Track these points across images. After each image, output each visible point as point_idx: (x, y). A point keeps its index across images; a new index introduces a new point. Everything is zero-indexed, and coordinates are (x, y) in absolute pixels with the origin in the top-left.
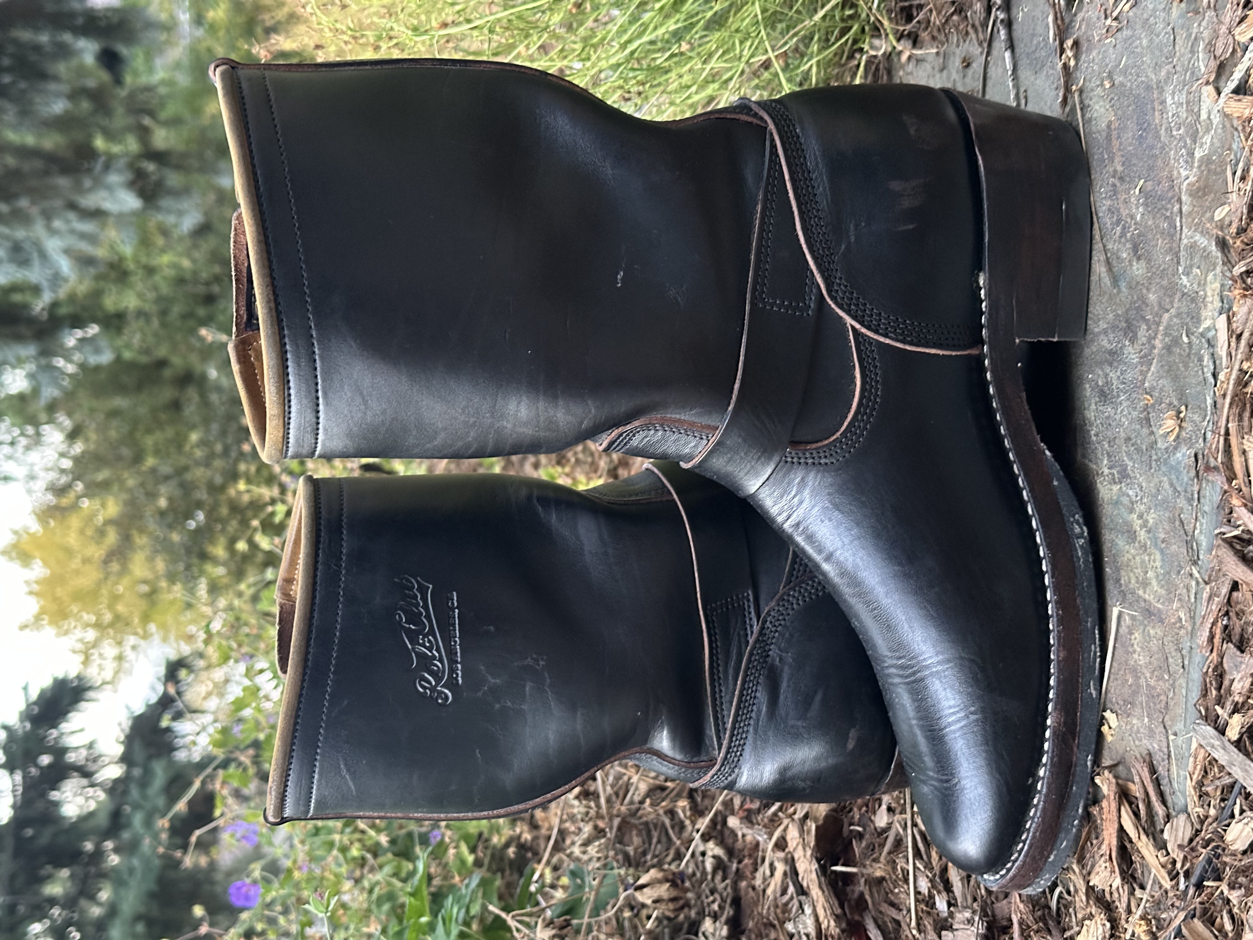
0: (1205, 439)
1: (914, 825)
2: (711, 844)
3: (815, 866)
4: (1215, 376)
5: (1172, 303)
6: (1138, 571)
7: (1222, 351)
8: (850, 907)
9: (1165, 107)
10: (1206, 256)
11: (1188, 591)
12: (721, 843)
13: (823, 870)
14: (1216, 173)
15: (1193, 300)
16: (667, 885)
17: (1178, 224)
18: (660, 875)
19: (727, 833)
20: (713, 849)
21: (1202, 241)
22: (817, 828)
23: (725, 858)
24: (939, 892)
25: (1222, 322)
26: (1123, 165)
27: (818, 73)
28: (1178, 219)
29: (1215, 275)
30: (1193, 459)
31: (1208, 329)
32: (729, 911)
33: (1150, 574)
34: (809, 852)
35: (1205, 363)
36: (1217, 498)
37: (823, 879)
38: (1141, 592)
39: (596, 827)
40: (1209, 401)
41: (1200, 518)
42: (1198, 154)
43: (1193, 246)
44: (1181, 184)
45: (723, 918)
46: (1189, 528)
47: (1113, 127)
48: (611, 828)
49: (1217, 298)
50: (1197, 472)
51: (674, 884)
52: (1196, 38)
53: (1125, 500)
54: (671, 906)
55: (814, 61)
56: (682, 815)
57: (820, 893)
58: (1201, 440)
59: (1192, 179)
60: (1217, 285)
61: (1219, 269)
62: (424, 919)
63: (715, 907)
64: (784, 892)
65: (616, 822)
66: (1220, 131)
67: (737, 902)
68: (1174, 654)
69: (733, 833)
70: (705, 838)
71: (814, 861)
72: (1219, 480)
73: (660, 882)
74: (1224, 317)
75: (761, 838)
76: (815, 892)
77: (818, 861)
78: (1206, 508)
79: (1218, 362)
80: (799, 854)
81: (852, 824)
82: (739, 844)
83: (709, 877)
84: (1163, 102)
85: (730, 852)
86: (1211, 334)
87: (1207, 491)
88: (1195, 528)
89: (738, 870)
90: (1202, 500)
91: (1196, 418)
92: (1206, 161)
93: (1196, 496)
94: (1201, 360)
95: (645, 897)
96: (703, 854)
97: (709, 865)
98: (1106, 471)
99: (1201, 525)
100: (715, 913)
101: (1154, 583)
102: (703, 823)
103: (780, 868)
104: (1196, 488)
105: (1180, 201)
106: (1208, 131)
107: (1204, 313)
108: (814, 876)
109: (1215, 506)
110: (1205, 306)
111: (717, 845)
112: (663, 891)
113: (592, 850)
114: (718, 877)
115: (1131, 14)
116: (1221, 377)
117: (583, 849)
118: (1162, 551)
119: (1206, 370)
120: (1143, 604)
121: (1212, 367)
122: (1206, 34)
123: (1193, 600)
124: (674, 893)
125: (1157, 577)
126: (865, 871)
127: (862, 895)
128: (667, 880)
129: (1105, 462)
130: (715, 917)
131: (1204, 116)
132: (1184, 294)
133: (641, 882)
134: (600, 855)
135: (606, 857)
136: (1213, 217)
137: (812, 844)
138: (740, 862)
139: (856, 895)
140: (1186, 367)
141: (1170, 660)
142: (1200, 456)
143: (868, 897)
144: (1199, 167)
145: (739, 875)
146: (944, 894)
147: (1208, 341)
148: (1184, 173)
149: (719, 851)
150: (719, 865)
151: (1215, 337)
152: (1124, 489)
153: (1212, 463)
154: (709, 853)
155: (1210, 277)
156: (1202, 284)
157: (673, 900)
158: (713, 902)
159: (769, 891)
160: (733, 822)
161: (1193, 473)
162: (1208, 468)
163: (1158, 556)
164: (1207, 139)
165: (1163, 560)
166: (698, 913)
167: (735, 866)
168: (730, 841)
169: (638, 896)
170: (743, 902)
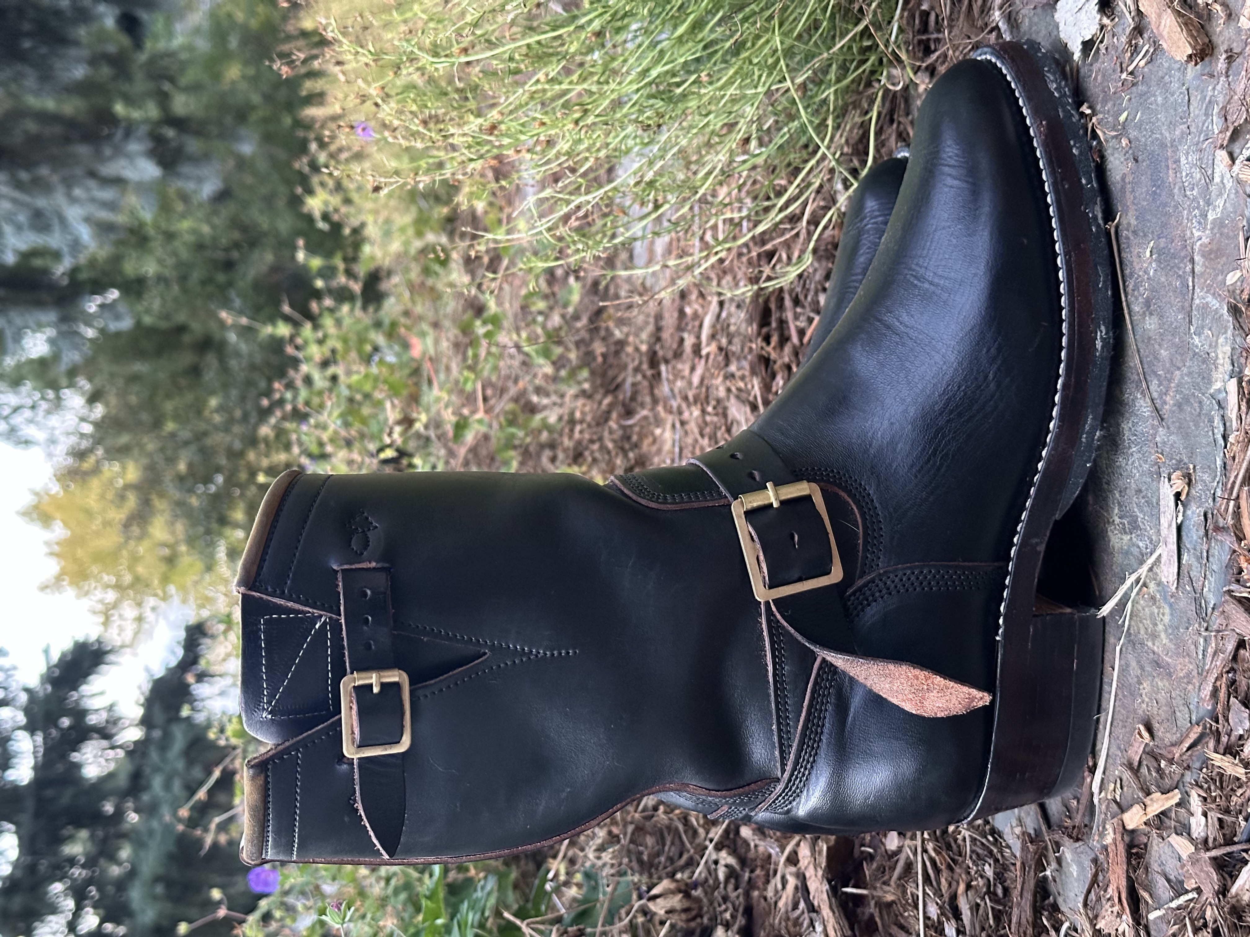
0: (1214, 499)
1: (925, 851)
2: (723, 854)
3: (826, 887)
4: (1225, 437)
5: (1184, 362)
6: (1148, 622)
7: (1233, 414)
8: (860, 929)
9: (1179, 167)
10: (1218, 318)
11: (1197, 648)
12: (734, 852)
13: (834, 891)
14: (1228, 237)
15: (1204, 361)
16: (681, 895)
17: (1190, 284)
18: (673, 886)
19: (739, 842)
20: (726, 858)
21: (1214, 303)
22: (828, 848)
23: (737, 867)
24: (948, 919)
25: (1232, 385)
26: (1137, 219)
27: (836, 99)
28: (1190, 279)
29: (1226, 338)
30: (1202, 518)
31: (1219, 391)
32: (741, 921)
33: (1160, 627)
34: (820, 873)
35: (1215, 424)
36: (1226, 557)
37: (833, 900)
38: (1150, 644)
39: (610, 833)
40: (1219, 462)
41: (1209, 576)
42: (1211, 216)
43: (1206, 306)
44: (1193, 244)
45: (736, 927)
46: (1198, 585)
47: (1127, 180)
48: (625, 834)
49: (1228, 361)
50: (1207, 531)
51: (687, 895)
52: (1210, 102)
53: (1135, 551)
54: (684, 916)
55: (832, 89)
56: (695, 823)
57: (831, 914)
58: (1210, 501)
59: (1205, 240)
60: (1228, 349)
61: (1229, 333)
62: (440, 921)
63: (728, 916)
64: (795, 906)
65: (630, 828)
66: (1232, 196)
67: (749, 911)
68: (1181, 708)
69: (746, 843)
70: (718, 848)
71: (825, 882)
72: (1229, 541)
73: (673, 892)
74: (1234, 381)
75: (774, 851)
76: (826, 912)
77: (829, 882)
78: (1215, 567)
79: (1228, 424)
80: (810, 873)
81: (864, 845)
82: (752, 854)
83: (722, 886)
84: (1178, 161)
85: (743, 861)
86: (1221, 396)
87: (1216, 550)
88: (1203, 585)
89: (750, 879)
90: (1211, 559)
91: (1206, 477)
92: (1219, 223)
93: (1205, 554)
94: (1211, 421)
95: (659, 908)
96: (716, 862)
97: (721, 873)
98: (1117, 520)
99: (1210, 583)
100: (727, 921)
101: (1163, 635)
102: (717, 833)
103: (792, 882)
104: (1205, 547)
105: (1192, 261)
106: (1220, 194)
107: (1214, 375)
108: (825, 896)
109: (1224, 565)
110: (1216, 368)
111: (729, 854)
112: (676, 901)
113: (606, 857)
114: (731, 887)
115: (1146, 70)
116: (1231, 439)
117: (597, 854)
118: (1171, 606)
119: (1216, 431)
120: (1151, 655)
121: (1222, 429)
122: (1221, 99)
123: (1201, 657)
124: (686, 904)
125: (1166, 631)
126: (875, 893)
127: (872, 916)
128: (680, 891)
129: (1116, 511)
130: (727, 926)
131: (1217, 179)
132: (1195, 354)
133: (655, 891)
134: (614, 862)
135: (620, 864)
136: (1224, 280)
137: (824, 865)
138: (752, 871)
139: (866, 917)
140: (1197, 425)
141: (1178, 714)
142: (1210, 516)
143: (878, 919)
144: (1212, 229)
145: (751, 885)
146: (953, 922)
147: (1219, 403)
148: (1197, 234)
149: (731, 861)
150: (732, 873)
151: (1226, 399)
152: (1134, 540)
153: (1221, 522)
154: (722, 862)
155: (1221, 340)
156: (1214, 346)
157: (686, 910)
158: (726, 910)
159: (781, 904)
160: (746, 832)
161: (1202, 532)
162: (1217, 529)
163: (1167, 610)
164: (1220, 202)
165: (1172, 614)
166: (710, 919)
167: (747, 875)
168: (742, 851)
169: (652, 906)
170: (755, 912)
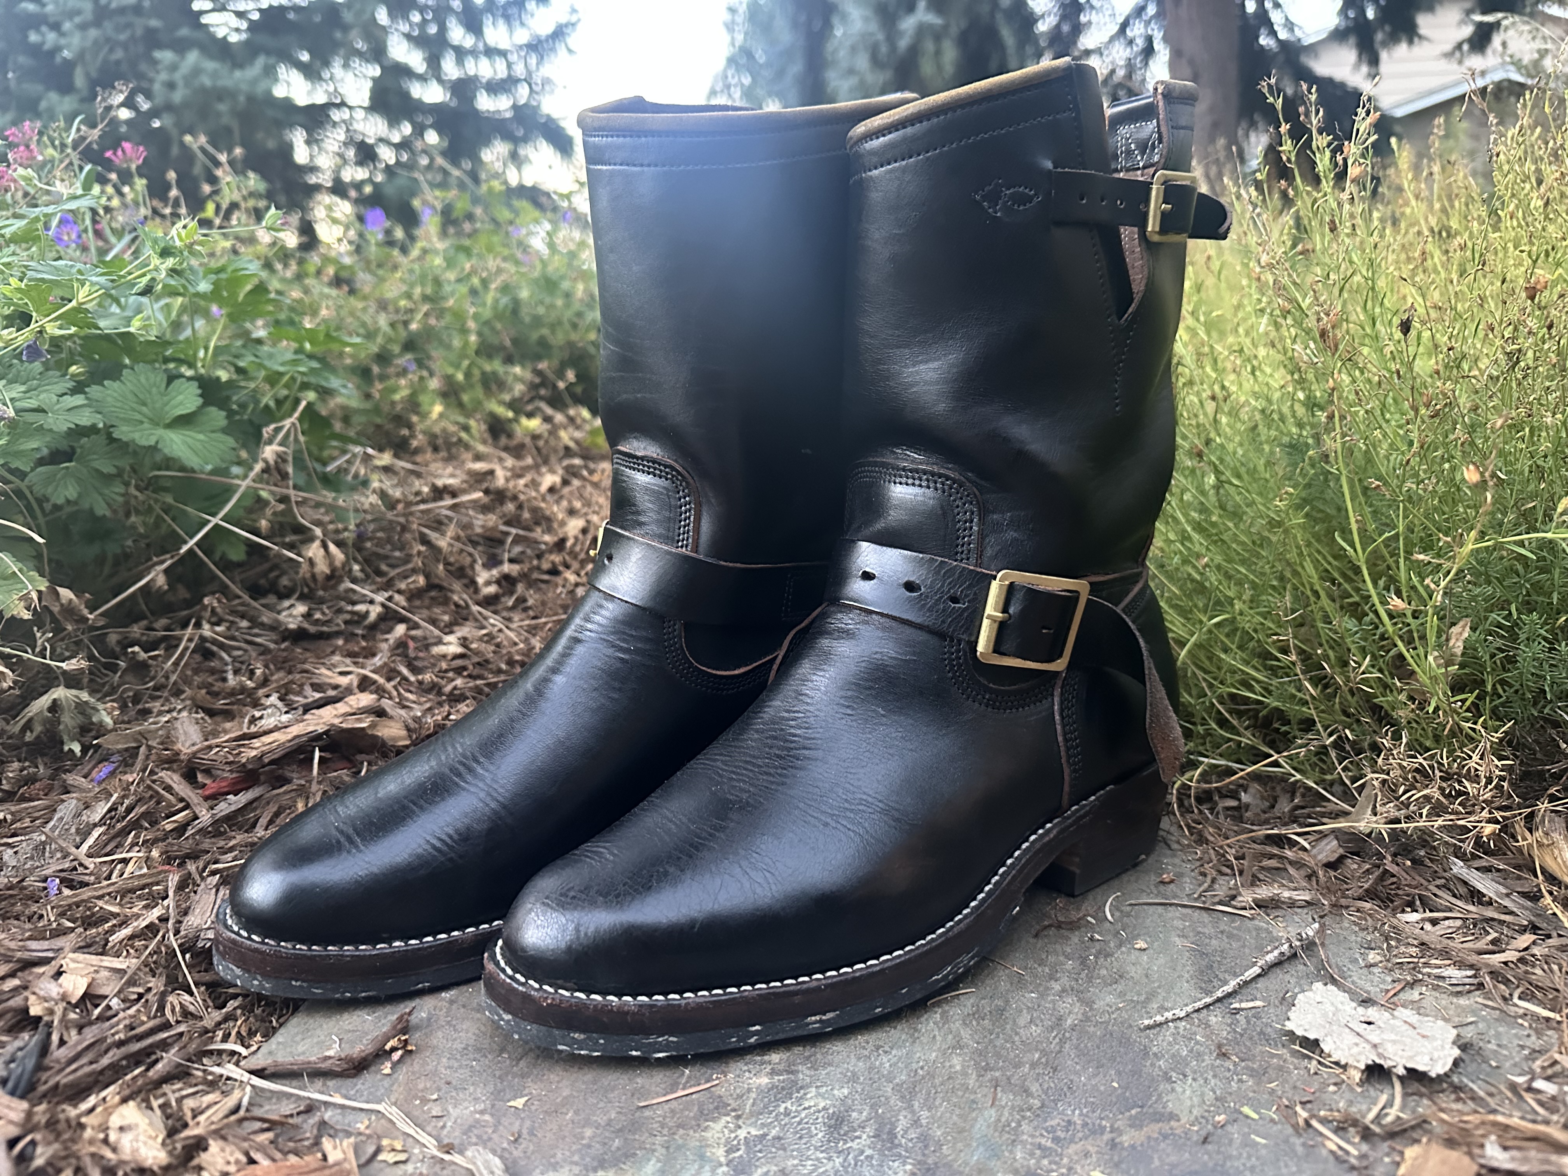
2: (379, 609)
3: (321, 729)
8: (273, 771)
12: (382, 618)
13: (315, 738)
16: (328, 571)
18: (338, 564)
19: (391, 623)
20: (375, 611)
22: (363, 729)
23: (366, 623)
32: (312, 629)
34: (336, 721)
37: (307, 738)
39: (398, 501)
45: (306, 625)
48: (395, 516)
51: (329, 578)
54: (308, 575)
57: (290, 737)
63: (318, 616)
64: (317, 687)
65: (402, 520)
67: (322, 637)
69: (390, 631)
71: (326, 728)
73: (331, 564)
75: (378, 661)
76: (295, 730)
77: (326, 733)
80: (341, 708)
81: (369, 764)
82: (380, 636)
83: (349, 608)
85: (373, 627)
89: (356, 635)
95: (314, 551)
96: (371, 602)
97: (361, 608)
100: (312, 616)
103: (344, 681)
108: (311, 729)
111: (379, 615)
112: (322, 567)
113: (374, 499)
114: (348, 617)
124: (320, 578)
126: (314, 783)
127: (288, 781)
128: (333, 570)
130: (307, 616)
133: (331, 546)
137: (344, 725)
138: (364, 637)
139: (288, 774)
143: (286, 788)
145: (350, 637)
149: (373, 616)
150: (361, 617)
154: (371, 608)
157: (313, 576)
158: (323, 613)
159: (324, 671)
160: (400, 629)
166: (321, 597)
167: (360, 632)
168: (383, 626)
169: (317, 543)
170: (322, 643)
